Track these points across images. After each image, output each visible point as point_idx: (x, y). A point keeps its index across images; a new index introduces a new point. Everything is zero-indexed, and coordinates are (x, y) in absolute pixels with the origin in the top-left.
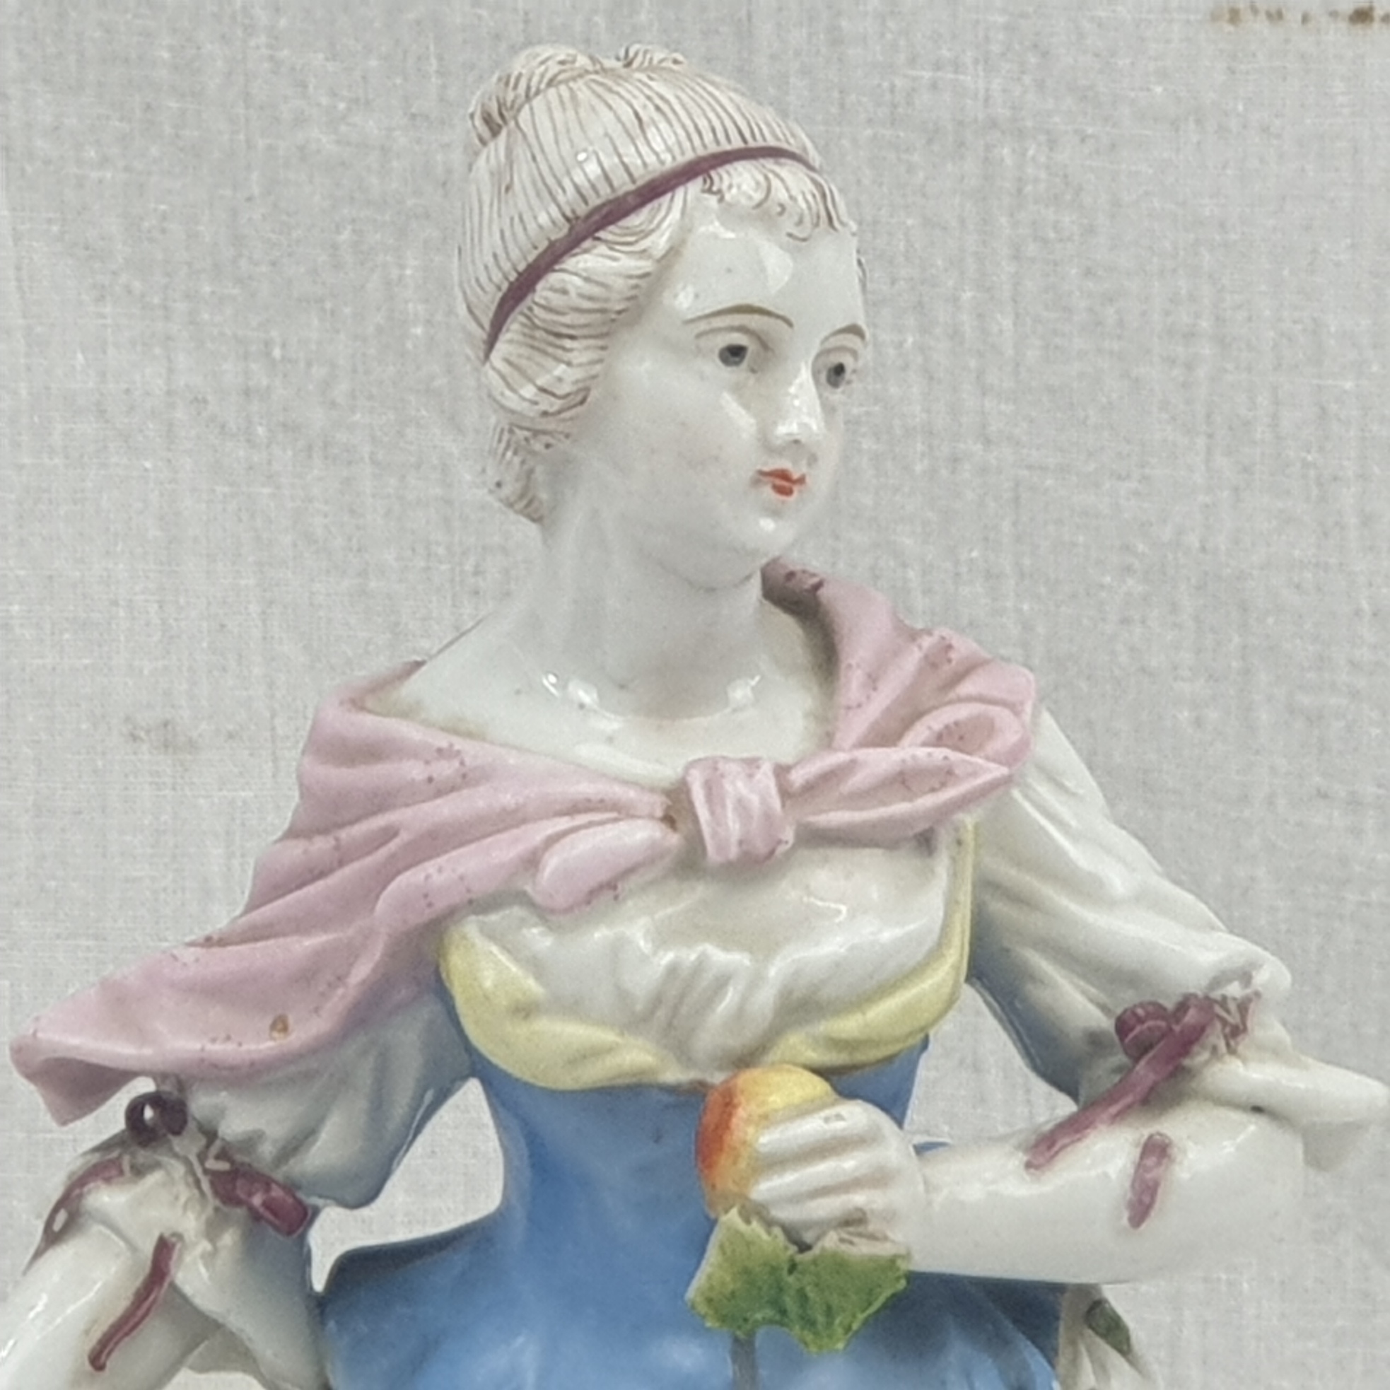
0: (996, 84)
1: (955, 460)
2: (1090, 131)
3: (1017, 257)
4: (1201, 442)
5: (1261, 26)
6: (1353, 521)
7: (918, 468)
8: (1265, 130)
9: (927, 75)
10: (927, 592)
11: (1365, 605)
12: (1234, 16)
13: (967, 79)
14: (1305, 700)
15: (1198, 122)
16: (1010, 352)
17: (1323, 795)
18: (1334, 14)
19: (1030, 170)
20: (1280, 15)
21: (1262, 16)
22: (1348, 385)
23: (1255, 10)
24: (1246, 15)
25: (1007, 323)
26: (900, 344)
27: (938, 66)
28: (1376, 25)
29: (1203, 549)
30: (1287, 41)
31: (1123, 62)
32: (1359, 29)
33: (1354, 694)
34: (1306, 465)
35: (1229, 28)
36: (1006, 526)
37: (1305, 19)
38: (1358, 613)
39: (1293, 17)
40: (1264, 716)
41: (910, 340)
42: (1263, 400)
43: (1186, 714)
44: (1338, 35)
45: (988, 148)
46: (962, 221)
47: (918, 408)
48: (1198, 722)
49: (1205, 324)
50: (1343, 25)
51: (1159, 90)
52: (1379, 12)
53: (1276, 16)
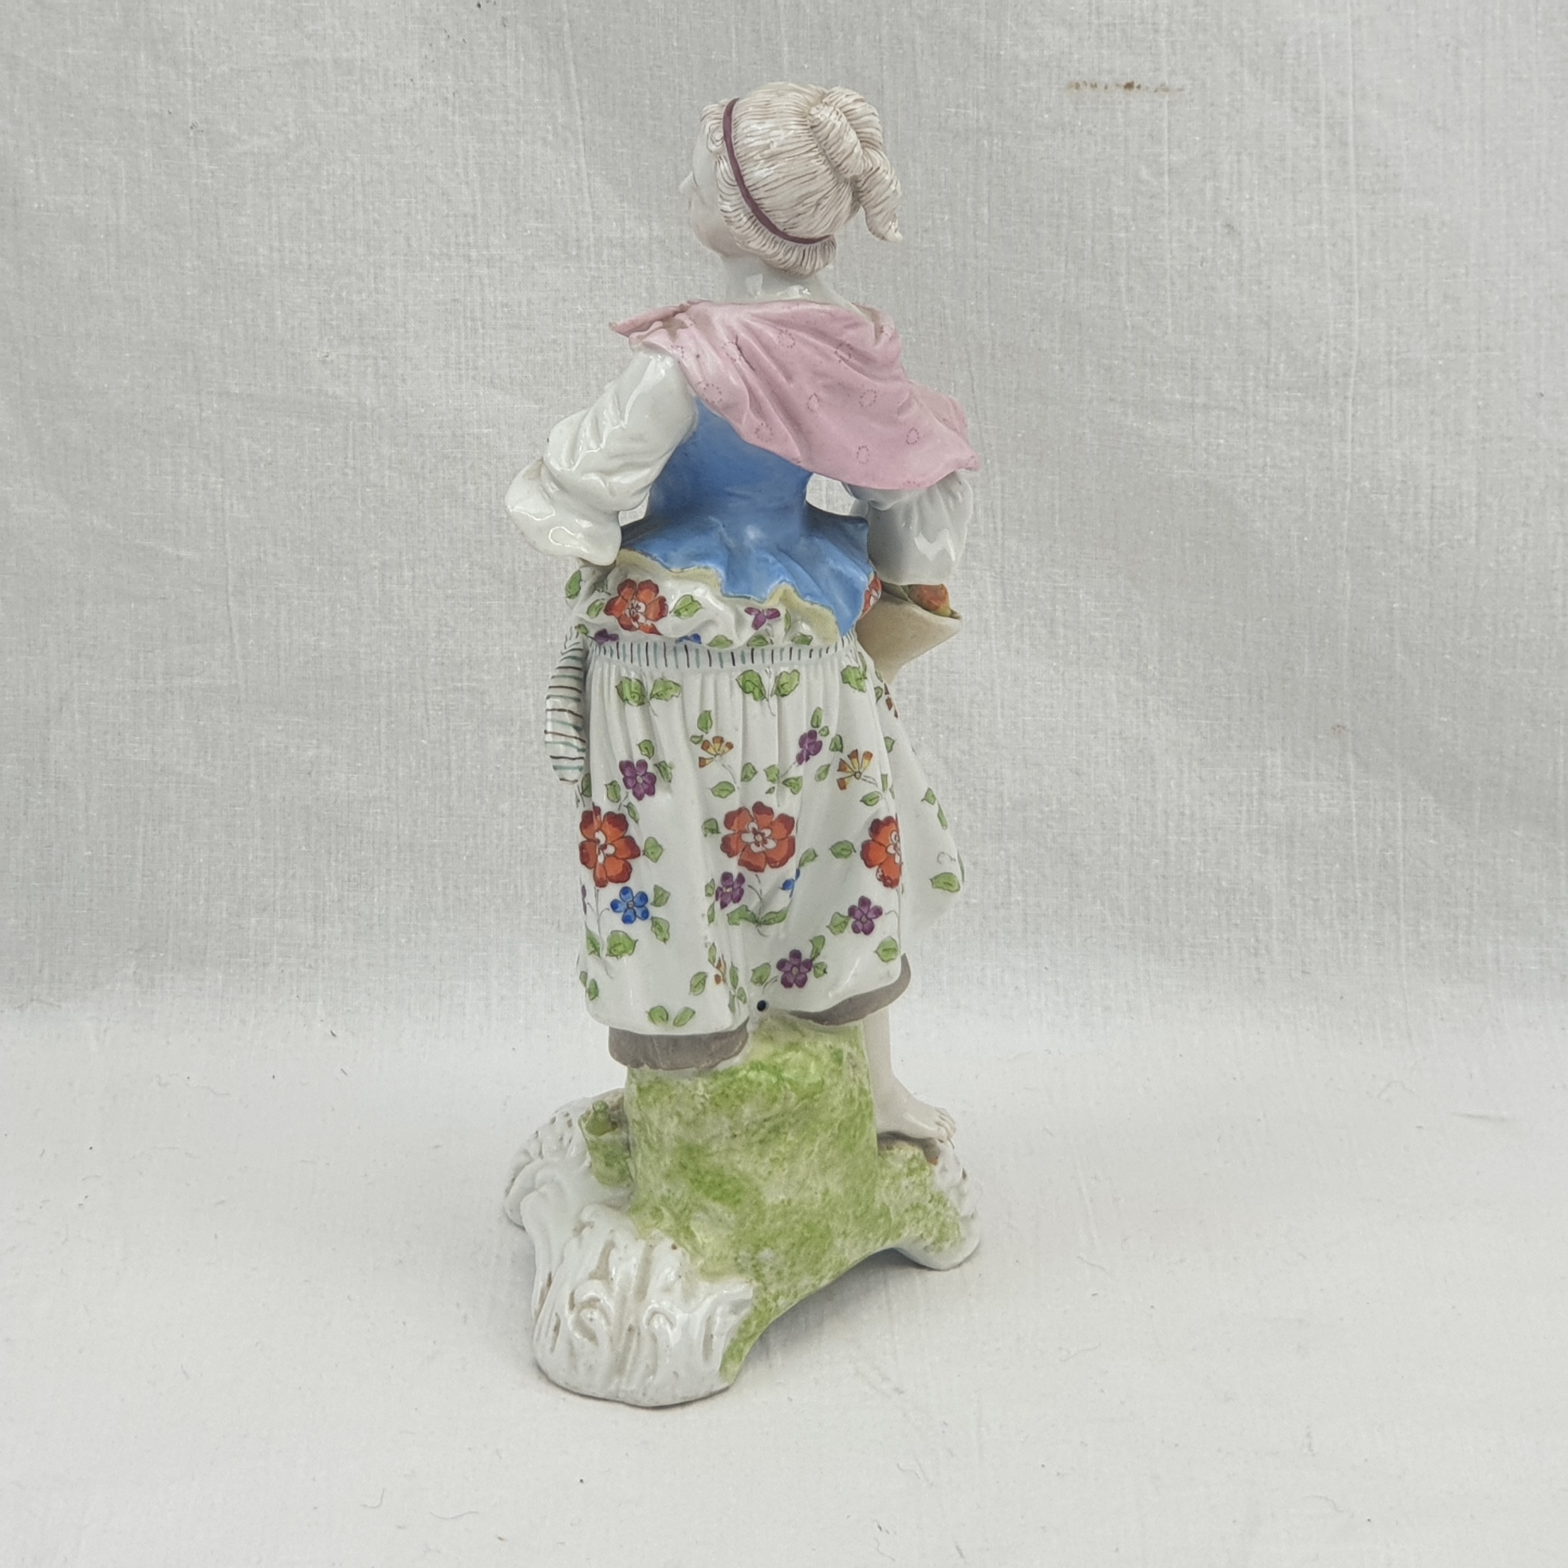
0: (982, 114)
1: (964, 265)
2: (1019, 132)
3: (989, 183)
4: (1063, 258)
5: (1088, 90)
6: (1124, 290)
7: (950, 268)
8: (1089, 132)
9: (953, 110)
10: (953, 319)
11: (1129, 324)
12: (1077, 86)
13: (970, 112)
14: (1106, 362)
15: (1063, 129)
16: (986, 222)
17: (1111, 400)
18: (1118, 85)
19: (995, 148)
20: (1096, 86)
21: (1089, 86)
22: (1123, 235)
23: (1085, 83)
24: (1082, 86)
25: (986, 210)
26: (943, 219)
27: (958, 106)
28: (1135, 89)
29: (1064, 301)
30: (1098, 96)
31: (1033, 105)
32: (1127, 91)
33: (1125, 360)
34: (1105, 267)
35: (1075, 91)
36: (985, 292)
37: (1106, 88)
38: (1126, 327)
39: (1101, 87)
40: (1088, 368)
41: (947, 217)
42: (1089, 242)
43: (1057, 367)
44: (1119, 94)
45: (978, 141)
46: (967, 169)
47: (949, 245)
48: (1062, 370)
49: (1065, 211)
50: (1121, 90)
51: (1046, 116)
52: (1136, 85)
53: (1094, 86)
